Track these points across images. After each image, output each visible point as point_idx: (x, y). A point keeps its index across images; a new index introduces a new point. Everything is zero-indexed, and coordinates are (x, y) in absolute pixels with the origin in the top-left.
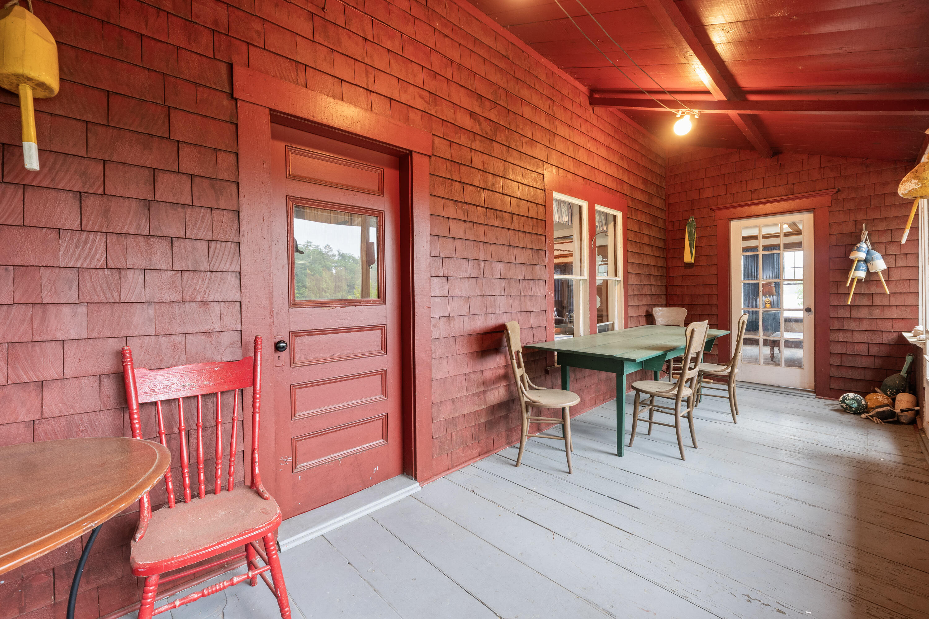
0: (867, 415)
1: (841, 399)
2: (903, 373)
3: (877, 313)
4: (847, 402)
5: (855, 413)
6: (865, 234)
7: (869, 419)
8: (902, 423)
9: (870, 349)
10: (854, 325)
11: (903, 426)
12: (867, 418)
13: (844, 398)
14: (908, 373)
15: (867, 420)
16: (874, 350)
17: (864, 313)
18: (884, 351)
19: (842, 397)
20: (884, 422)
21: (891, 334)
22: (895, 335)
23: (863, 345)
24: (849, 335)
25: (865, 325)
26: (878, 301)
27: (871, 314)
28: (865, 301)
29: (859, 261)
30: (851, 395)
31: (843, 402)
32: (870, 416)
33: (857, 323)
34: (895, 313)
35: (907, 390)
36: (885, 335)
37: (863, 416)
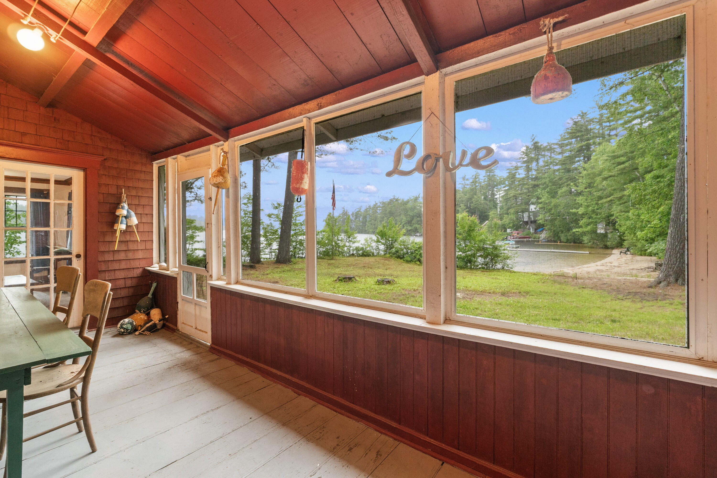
0: (140, 332)
1: (119, 326)
2: (150, 296)
3: (130, 255)
4: (125, 326)
5: (130, 333)
6: (124, 196)
7: (142, 334)
8: (159, 329)
9: (126, 282)
10: (116, 266)
11: (160, 331)
12: (140, 334)
13: (122, 325)
14: (153, 295)
15: (141, 335)
16: (129, 283)
17: (122, 256)
18: (134, 282)
19: (120, 324)
20: (152, 332)
21: (138, 269)
22: (141, 270)
23: (122, 280)
24: (112, 273)
25: (123, 265)
26: (132, 246)
27: (127, 256)
28: (124, 248)
29: (122, 217)
30: (126, 320)
31: (121, 327)
32: (142, 331)
33: (118, 264)
34: (140, 255)
35: (155, 306)
36: (135, 270)
37: (137, 333)
